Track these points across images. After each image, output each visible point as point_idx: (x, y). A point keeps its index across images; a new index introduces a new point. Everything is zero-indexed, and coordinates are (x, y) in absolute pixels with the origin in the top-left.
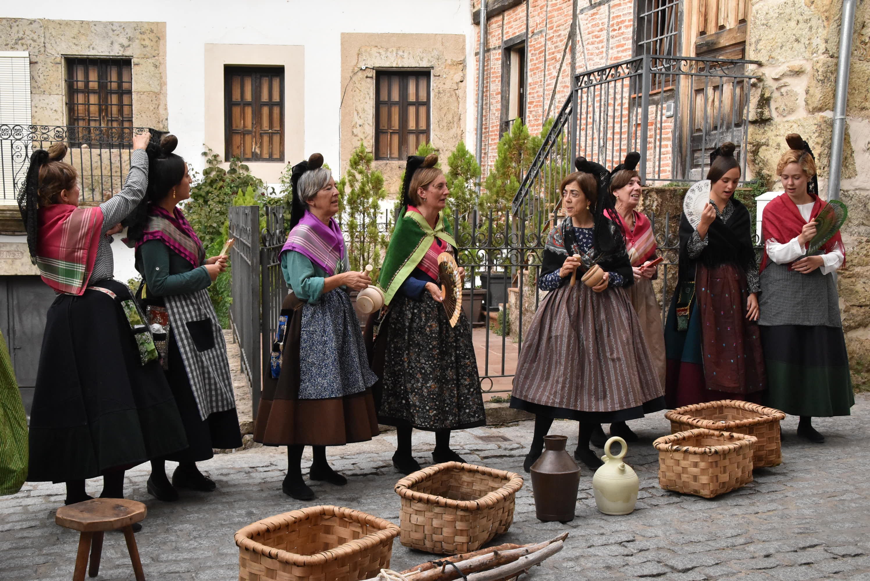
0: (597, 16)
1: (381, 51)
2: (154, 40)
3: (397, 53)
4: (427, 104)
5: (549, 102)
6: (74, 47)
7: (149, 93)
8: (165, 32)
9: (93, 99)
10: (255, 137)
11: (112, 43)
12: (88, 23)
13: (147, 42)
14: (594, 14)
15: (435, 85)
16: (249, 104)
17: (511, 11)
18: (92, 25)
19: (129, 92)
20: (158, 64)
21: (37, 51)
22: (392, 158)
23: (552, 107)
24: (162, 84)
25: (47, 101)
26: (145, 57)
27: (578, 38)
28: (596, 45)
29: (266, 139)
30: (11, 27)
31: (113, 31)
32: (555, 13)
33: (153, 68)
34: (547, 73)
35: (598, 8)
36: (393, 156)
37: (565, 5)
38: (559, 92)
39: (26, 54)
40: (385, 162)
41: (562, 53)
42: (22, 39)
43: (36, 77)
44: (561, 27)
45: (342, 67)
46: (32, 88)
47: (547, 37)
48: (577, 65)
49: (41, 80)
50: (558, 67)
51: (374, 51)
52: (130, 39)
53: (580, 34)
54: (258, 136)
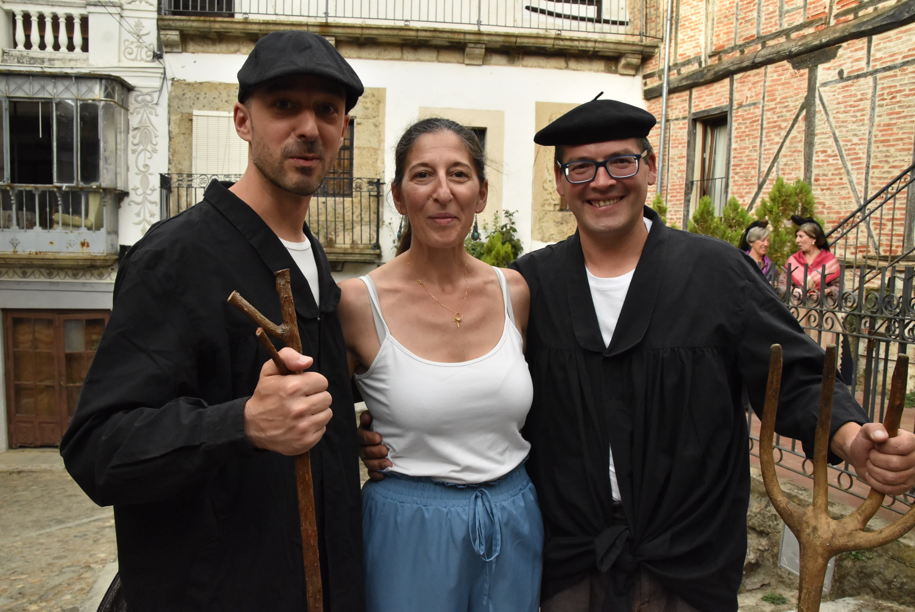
0: (852, 88)
2: (375, 103)
5: (768, 165)
7: (369, 148)
8: (385, 96)
13: (369, 105)
14: (847, 86)
17: (703, 88)
19: (351, 148)
20: (377, 124)
23: (774, 169)
24: (380, 141)
26: (367, 117)
27: (819, 107)
28: (851, 114)
32: (780, 88)
33: (373, 127)
34: (764, 139)
35: (855, 81)
37: (795, 80)
38: (785, 156)
41: (791, 122)
44: (789, 99)
47: (765, 108)
48: (816, 132)
50: (784, 133)
53: (823, 104)
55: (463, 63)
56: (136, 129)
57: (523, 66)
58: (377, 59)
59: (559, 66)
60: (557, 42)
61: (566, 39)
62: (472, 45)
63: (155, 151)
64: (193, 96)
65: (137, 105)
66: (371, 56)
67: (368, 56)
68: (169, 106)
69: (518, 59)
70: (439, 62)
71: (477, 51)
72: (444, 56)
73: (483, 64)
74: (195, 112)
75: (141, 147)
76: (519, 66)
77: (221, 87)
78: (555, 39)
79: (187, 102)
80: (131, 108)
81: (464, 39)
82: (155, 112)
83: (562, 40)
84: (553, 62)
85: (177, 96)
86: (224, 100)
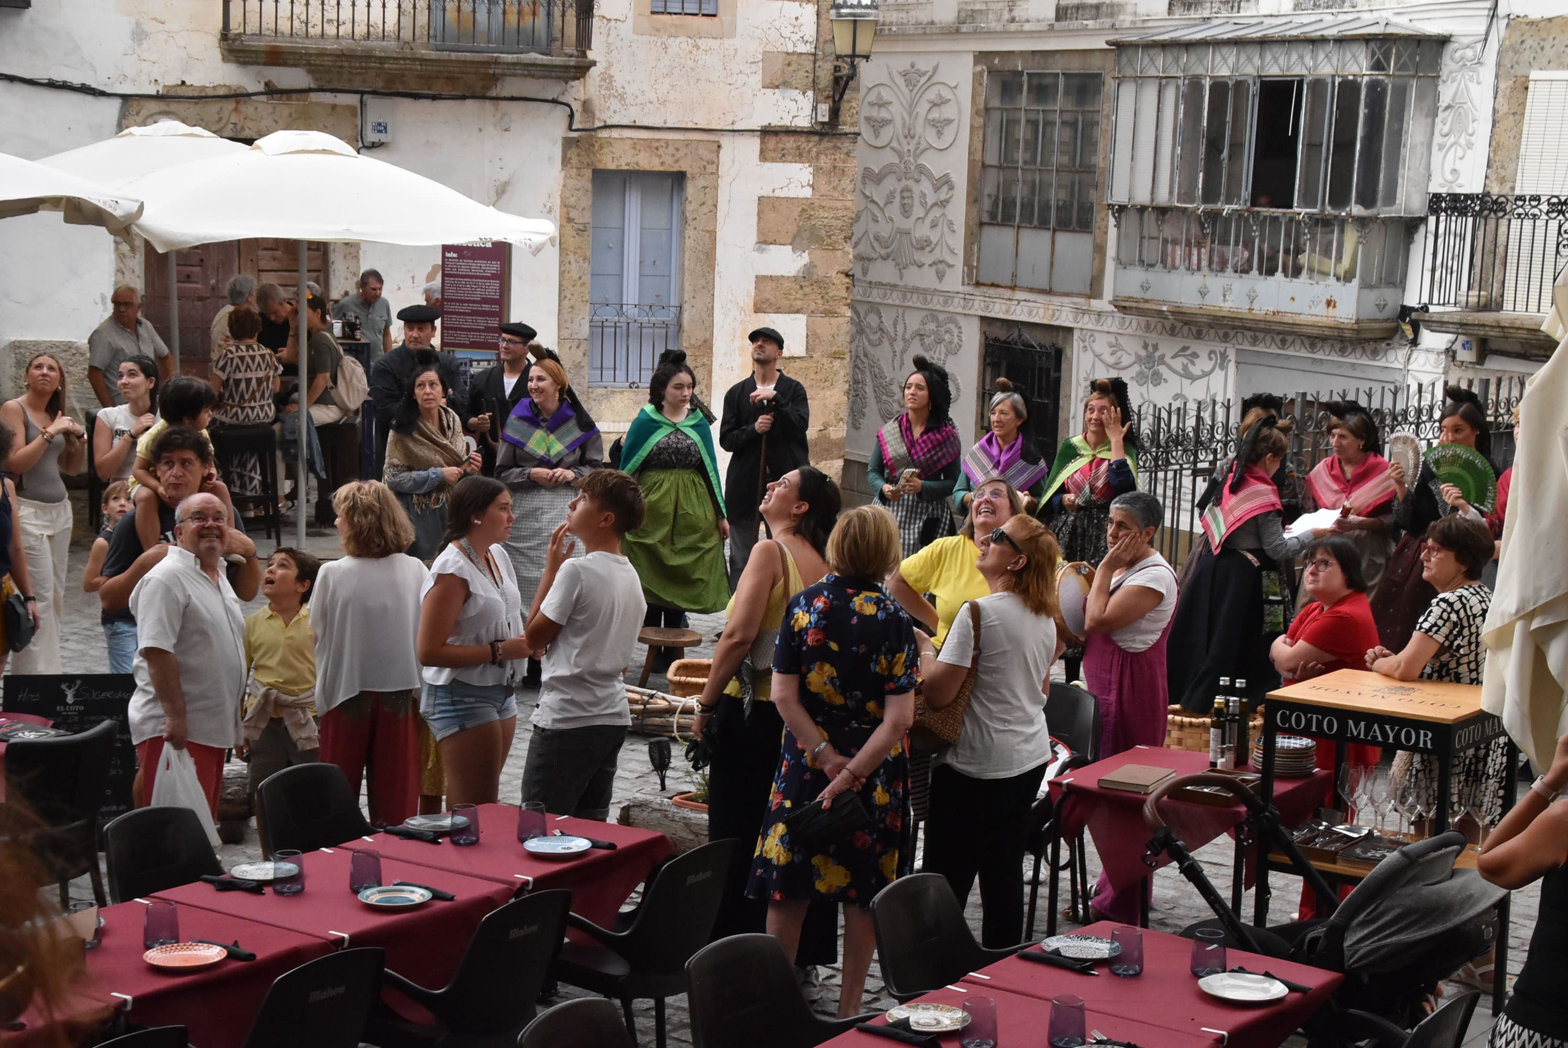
56: (1448, 107)
63: (1470, 145)
64: (1535, 45)
65: (1454, 66)
68: (1498, 65)
74: (1534, 74)
75: (1452, 139)
79: (1526, 56)
80: (1444, 73)
82: (1478, 76)
85: (1512, 47)
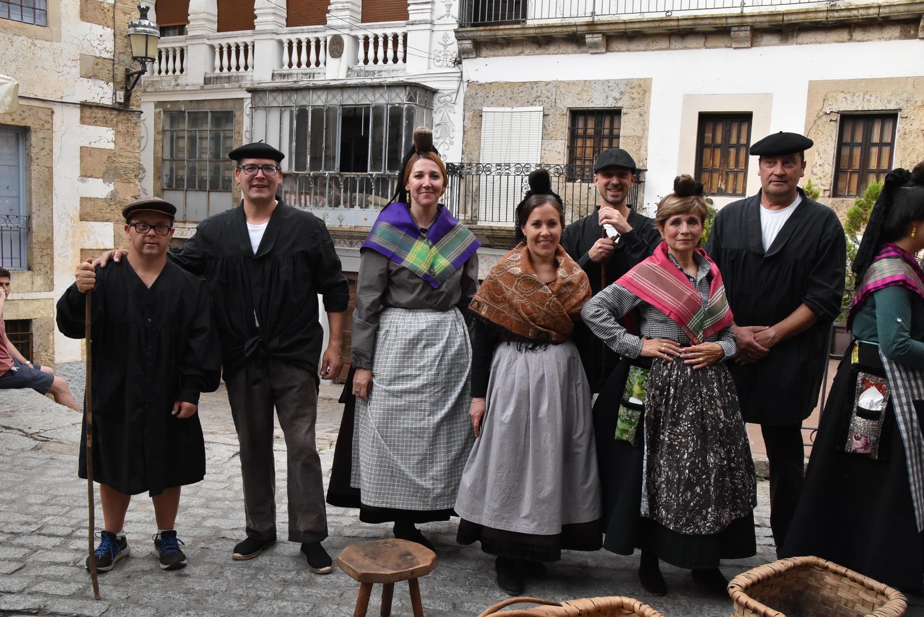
1: (847, 96)
2: (641, 93)
3: (863, 98)
4: (891, 145)
6: (577, 101)
7: (633, 137)
8: (651, 86)
9: (589, 143)
10: (722, 174)
11: (607, 97)
12: (590, 82)
13: (635, 95)
15: (901, 126)
16: (718, 146)
18: (593, 83)
19: (618, 137)
20: (642, 113)
21: (549, 106)
22: (849, 196)
24: (645, 130)
25: (553, 145)
26: (633, 107)
29: (731, 177)
30: (532, 88)
31: (609, 87)
33: (638, 117)
36: (851, 194)
39: (541, 108)
40: (841, 199)
42: (539, 97)
43: (547, 126)
45: (807, 111)
46: (543, 134)
49: (550, 128)
51: (841, 96)
52: (622, 93)
54: (724, 174)
55: (731, 47)
56: (438, 125)
57: (797, 44)
58: (645, 50)
59: (840, 39)
60: (831, 14)
61: (841, 10)
62: (736, 29)
63: (452, 143)
64: (483, 95)
65: (440, 105)
66: (640, 48)
67: (637, 48)
68: (465, 104)
69: (792, 37)
70: (706, 48)
71: (742, 34)
72: (712, 41)
73: (752, 46)
74: (485, 109)
75: (441, 140)
76: (793, 44)
77: (507, 86)
78: (828, 11)
79: (479, 101)
80: (435, 108)
81: (727, 24)
82: (454, 110)
83: (837, 11)
84: (834, 35)
85: (471, 96)
86: (508, 98)
